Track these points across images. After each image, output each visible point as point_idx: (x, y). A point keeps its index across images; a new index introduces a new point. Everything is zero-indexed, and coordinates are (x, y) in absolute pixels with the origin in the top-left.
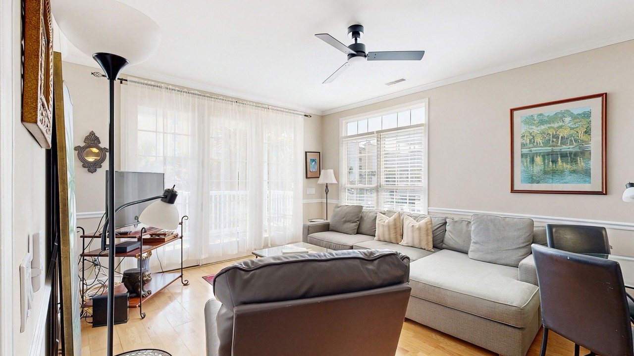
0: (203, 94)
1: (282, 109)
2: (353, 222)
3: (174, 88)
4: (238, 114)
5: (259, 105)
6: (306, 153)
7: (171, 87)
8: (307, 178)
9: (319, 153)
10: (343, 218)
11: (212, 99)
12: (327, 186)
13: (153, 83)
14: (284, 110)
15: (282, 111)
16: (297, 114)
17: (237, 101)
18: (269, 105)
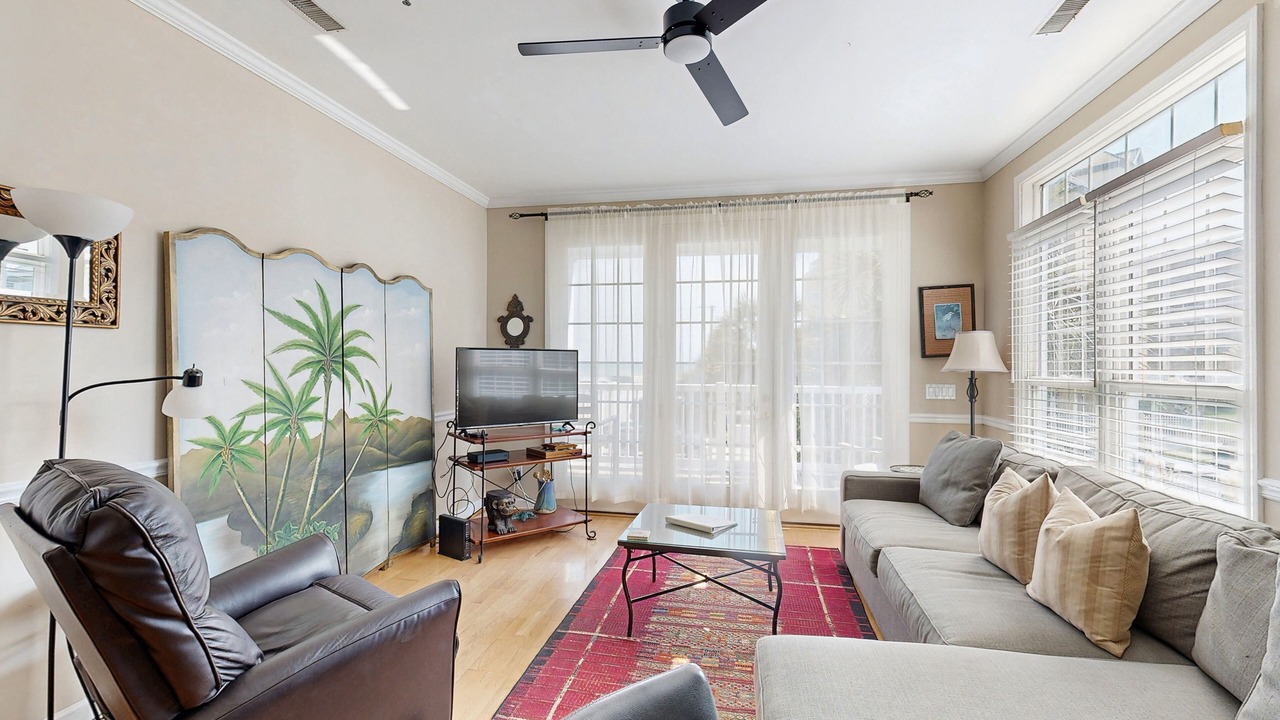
0: (659, 206)
1: (835, 195)
2: (964, 489)
3: (609, 208)
4: (722, 228)
5: (773, 199)
6: (921, 290)
7: (604, 207)
8: (924, 355)
9: (972, 286)
10: (945, 472)
11: (673, 211)
12: (971, 379)
13: (579, 209)
14: (842, 195)
15: (833, 199)
16: (880, 196)
17: (724, 202)
18: (798, 194)
